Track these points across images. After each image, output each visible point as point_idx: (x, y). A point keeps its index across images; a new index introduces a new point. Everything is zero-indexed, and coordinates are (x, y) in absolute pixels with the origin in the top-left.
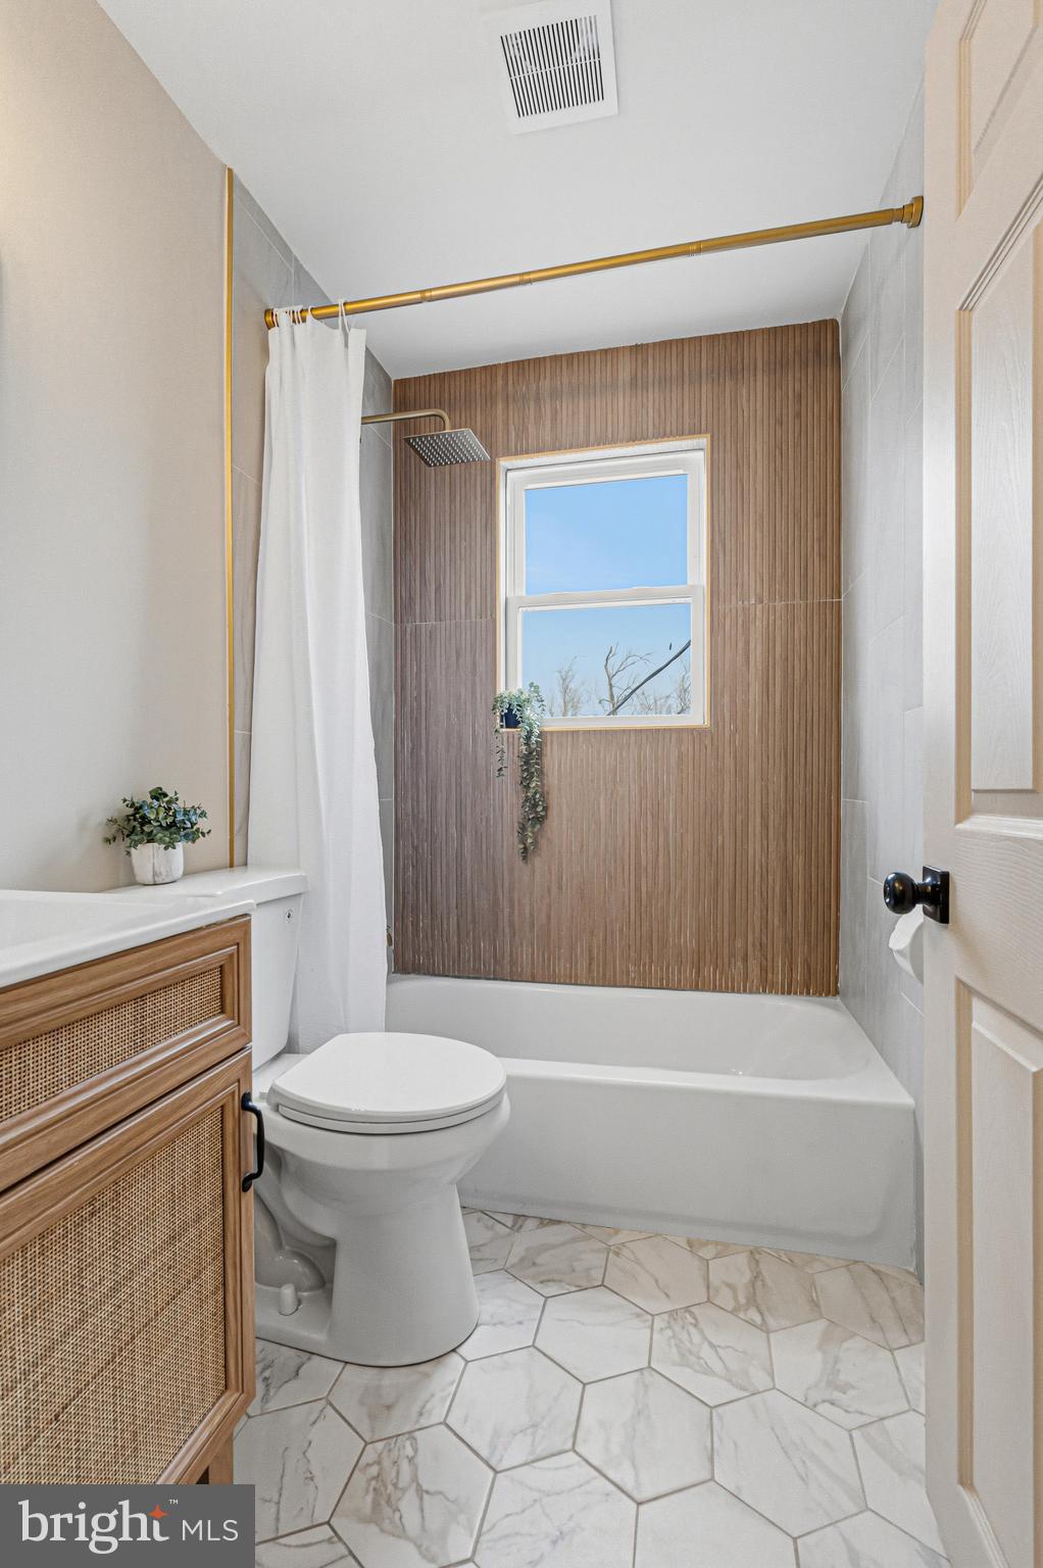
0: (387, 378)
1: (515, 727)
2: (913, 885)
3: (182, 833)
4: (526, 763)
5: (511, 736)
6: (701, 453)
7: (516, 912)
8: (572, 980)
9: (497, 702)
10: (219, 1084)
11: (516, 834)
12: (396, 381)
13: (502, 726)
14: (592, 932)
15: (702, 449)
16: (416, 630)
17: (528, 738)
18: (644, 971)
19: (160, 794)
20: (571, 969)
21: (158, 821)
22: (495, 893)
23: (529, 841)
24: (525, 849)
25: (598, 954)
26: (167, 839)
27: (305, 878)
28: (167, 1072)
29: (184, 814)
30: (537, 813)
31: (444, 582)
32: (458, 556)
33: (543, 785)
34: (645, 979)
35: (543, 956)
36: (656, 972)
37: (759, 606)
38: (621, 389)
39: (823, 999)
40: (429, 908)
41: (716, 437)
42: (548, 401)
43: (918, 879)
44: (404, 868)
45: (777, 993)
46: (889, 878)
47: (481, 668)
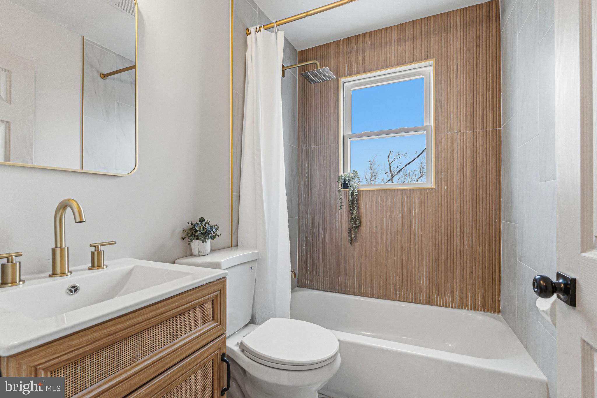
0: (296, 50)
1: (347, 189)
2: (552, 283)
3: (210, 236)
4: (352, 203)
5: (345, 192)
6: (431, 68)
7: (347, 265)
8: (372, 296)
9: (339, 178)
10: (211, 351)
11: (347, 233)
12: (299, 52)
13: (342, 188)
14: (380, 276)
15: (431, 66)
16: (307, 150)
17: (352, 193)
18: (404, 294)
19: (203, 220)
20: (371, 291)
21: (201, 231)
22: (339, 256)
23: (353, 236)
24: (351, 239)
25: (383, 285)
26: (203, 239)
27: (258, 254)
28: (186, 348)
29: (210, 229)
30: (356, 224)
31: (318, 130)
32: (324, 120)
33: (359, 213)
34: (404, 298)
35: (359, 285)
36: (409, 295)
37: (459, 133)
38: (393, 45)
39: (492, 314)
40: (312, 261)
41: (437, 59)
42: (361, 53)
43: (554, 280)
44: (302, 245)
45: (468, 309)
46: (537, 277)
47: (333, 164)
